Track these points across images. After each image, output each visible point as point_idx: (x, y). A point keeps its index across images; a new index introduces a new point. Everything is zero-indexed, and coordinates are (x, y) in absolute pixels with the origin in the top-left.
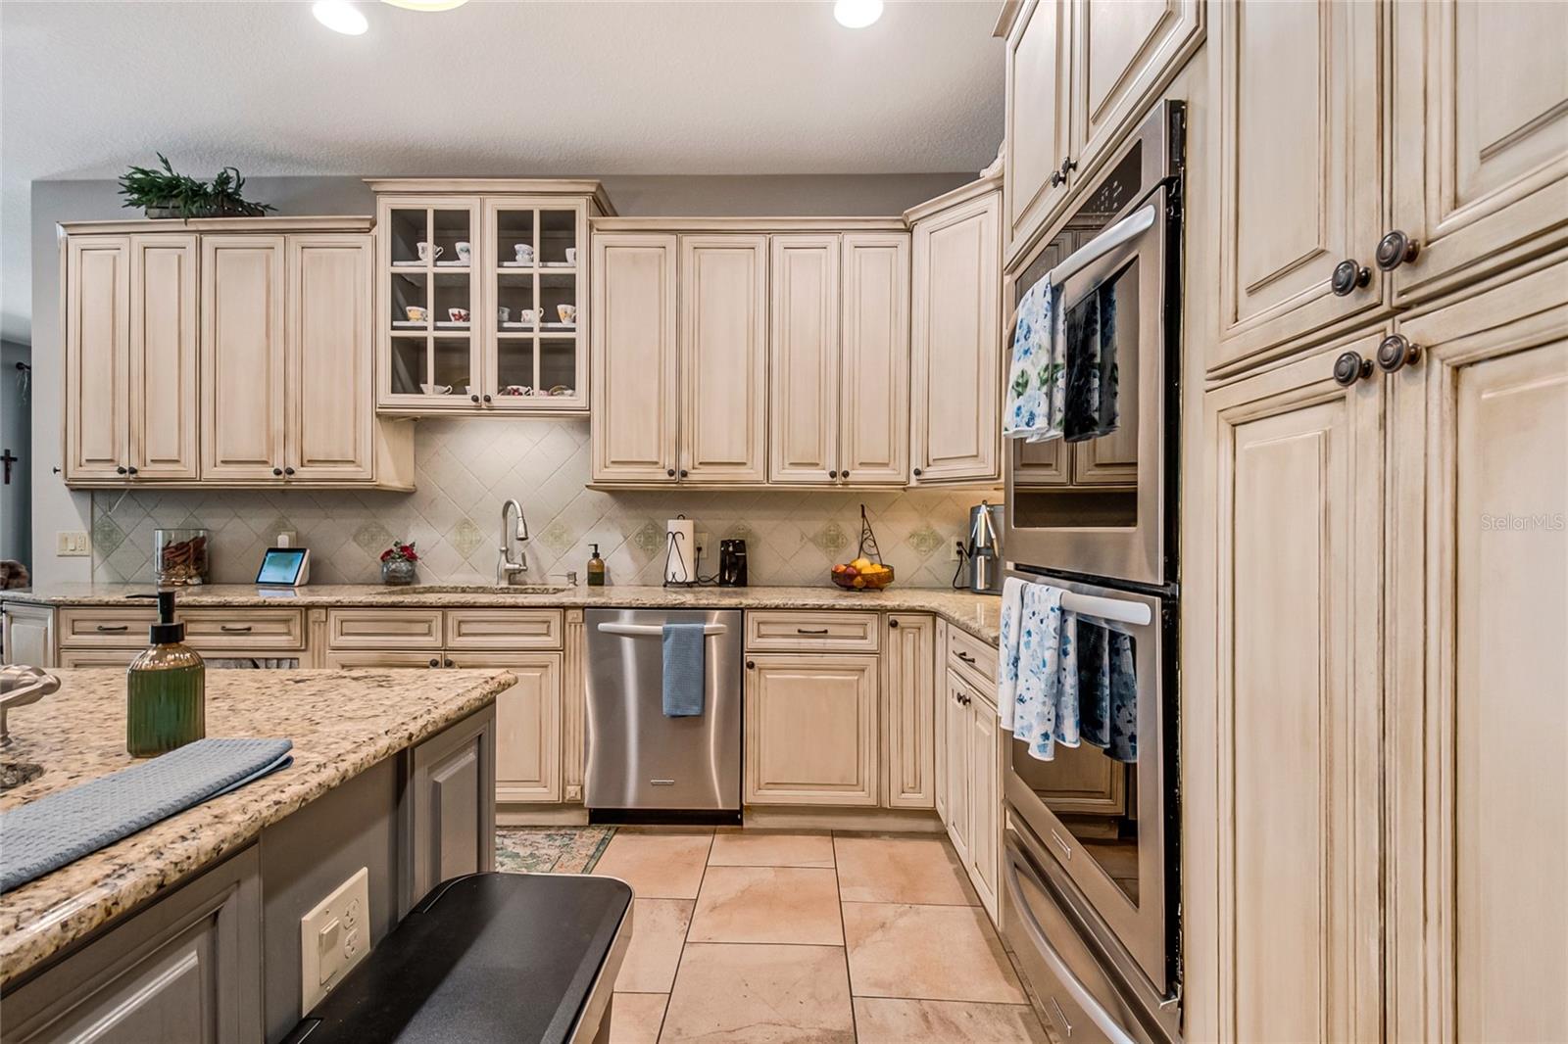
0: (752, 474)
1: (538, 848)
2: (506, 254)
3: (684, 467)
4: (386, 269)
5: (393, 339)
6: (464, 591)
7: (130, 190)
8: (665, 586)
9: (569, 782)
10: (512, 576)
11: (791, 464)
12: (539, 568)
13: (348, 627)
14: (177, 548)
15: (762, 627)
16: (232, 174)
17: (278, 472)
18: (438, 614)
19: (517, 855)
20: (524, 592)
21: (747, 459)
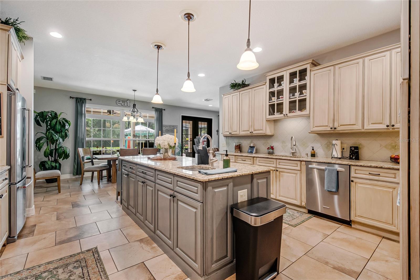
0: (358, 127)
1: (294, 214)
2: (291, 81)
3: (335, 127)
4: (268, 91)
5: (269, 105)
6: (283, 156)
7: (231, 87)
8: (332, 158)
9: (302, 202)
10: (293, 153)
11: (371, 123)
12: (300, 152)
13: (260, 161)
14: (237, 146)
15: (356, 171)
16: (244, 80)
17: (250, 133)
18: (275, 160)
19: (290, 213)
20: (295, 157)
21: (356, 123)
